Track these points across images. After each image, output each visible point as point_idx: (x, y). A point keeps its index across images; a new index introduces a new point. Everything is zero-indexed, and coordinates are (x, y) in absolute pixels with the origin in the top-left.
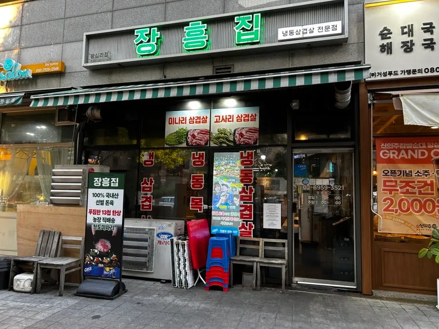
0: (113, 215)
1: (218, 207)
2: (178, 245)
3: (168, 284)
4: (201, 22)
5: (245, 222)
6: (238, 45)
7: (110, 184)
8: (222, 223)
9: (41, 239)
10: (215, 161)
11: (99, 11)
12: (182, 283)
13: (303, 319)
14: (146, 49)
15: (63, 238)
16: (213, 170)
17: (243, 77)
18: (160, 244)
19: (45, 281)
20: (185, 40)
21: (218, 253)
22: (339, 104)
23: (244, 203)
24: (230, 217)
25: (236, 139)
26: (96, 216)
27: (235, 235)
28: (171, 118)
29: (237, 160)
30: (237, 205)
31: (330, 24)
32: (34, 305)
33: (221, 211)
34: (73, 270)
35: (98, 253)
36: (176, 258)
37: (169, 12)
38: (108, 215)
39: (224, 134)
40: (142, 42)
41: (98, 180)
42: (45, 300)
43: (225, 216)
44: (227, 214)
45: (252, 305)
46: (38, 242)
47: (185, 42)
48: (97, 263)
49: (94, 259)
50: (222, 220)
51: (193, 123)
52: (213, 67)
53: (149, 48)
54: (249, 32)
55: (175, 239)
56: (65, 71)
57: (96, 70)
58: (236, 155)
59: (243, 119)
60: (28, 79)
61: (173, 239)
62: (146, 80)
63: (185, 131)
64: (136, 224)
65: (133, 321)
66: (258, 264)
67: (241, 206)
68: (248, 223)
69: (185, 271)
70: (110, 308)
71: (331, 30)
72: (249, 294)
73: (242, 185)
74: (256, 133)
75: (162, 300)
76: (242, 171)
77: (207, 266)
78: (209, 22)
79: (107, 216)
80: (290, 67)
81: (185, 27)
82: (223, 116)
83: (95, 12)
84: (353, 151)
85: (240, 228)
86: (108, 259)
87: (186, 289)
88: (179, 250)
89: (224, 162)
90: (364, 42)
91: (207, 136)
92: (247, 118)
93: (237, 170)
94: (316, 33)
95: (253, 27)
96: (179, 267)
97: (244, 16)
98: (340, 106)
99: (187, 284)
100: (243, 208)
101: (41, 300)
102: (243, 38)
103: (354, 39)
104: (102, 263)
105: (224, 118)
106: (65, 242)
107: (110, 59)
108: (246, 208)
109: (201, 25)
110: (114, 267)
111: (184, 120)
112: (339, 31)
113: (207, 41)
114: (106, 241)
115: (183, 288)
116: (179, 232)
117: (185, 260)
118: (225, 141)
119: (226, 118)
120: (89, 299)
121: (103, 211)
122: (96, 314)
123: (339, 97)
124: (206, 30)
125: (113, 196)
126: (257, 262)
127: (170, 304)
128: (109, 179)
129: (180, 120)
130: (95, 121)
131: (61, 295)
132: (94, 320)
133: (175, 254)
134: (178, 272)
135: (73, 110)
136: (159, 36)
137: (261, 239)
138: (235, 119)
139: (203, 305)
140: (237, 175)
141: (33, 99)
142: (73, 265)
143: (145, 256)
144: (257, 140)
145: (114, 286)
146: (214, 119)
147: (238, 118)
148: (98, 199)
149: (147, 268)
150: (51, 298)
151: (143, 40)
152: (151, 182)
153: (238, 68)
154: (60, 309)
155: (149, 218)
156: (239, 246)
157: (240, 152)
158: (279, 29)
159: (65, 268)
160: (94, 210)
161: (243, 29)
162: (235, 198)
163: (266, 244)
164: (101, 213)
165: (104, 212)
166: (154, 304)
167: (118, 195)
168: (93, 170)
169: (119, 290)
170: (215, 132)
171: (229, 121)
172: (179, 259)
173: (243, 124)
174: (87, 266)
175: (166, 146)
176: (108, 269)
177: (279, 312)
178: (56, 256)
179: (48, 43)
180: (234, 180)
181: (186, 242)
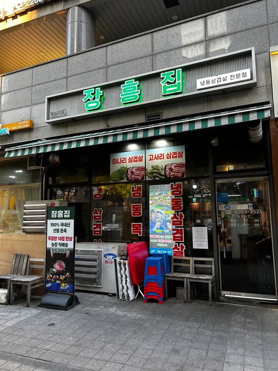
0: (66, 240)
1: (154, 231)
2: (120, 264)
3: (113, 297)
4: (134, 80)
5: (177, 244)
6: (164, 96)
7: (63, 215)
8: (159, 245)
9: (14, 261)
10: (150, 193)
11: (57, 79)
12: (124, 297)
13: (223, 329)
14: (92, 105)
15: (31, 260)
16: (149, 200)
17: (164, 123)
18: (107, 263)
19: (18, 295)
20: (122, 96)
21: (153, 270)
22: (251, 139)
23: (176, 227)
24: (165, 239)
25: (167, 173)
26: (54, 242)
27: (169, 255)
28: (115, 159)
29: (169, 191)
30: (170, 229)
31: (241, 72)
32: (6, 314)
33: (157, 234)
34: (38, 286)
35: (56, 272)
36: (119, 275)
37: (110, 74)
38: (62, 240)
39: (157, 170)
40: (89, 100)
41: (55, 212)
42: (15, 310)
43: (160, 239)
44: (162, 237)
45: (181, 315)
46: (12, 263)
47: (122, 97)
48: (56, 280)
49: (53, 276)
50: (158, 242)
51: (132, 162)
52: (146, 115)
53: (95, 104)
54: (172, 85)
55: (118, 259)
56: (33, 127)
57: (56, 125)
58: (168, 186)
59: (172, 156)
60: (7, 135)
61: (116, 259)
62: (94, 130)
63: (125, 169)
64: (87, 247)
65: (79, 328)
66: (188, 279)
67: (173, 230)
68: (180, 244)
69: (127, 286)
70: (63, 317)
71: (241, 77)
72: (180, 305)
73: (174, 211)
74: (183, 167)
75: (106, 311)
76: (173, 200)
77: (144, 282)
78: (140, 79)
79: (61, 242)
80: (209, 110)
81: (122, 85)
82: (155, 155)
83: (54, 79)
84: (267, 179)
85: (173, 249)
86: (64, 277)
87: (128, 301)
88: (121, 269)
89: (158, 193)
90: (272, 85)
91: (143, 172)
92: (175, 155)
93: (169, 200)
94: (228, 81)
95: (176, 79)
96: (122, 283)
97: (168, 72)
98: (254, 140)
99: (129, 297)
100: (175, 232)
101: (12, 310)
102: (168, 90)
103: (262, 83)
104: (59, 280)
105: (157, 156)
106: (32, 263)
107: (66, 115)
108: (178, 231)
109: (134, 82)
110: (68, 283)
111: (124, 160)
112: (249, 77)
113: (139, 95)
114: (61, 262)
115: (126, 300)
116: (122, 253)
117: (126, 277)
118: (158, 175)
119: (158, 156)
120: (49, 309)
121: (59, 237)
122: (52, 322)
123: (251, 133)
124: (138, 86)
125: (66, 225)
126: (187, 278)
127: (112, 314)
128: (62, 212)
129: (121, 160)
130: (57, 165)
131: (28, 306)
132: (50, 327)
133: (118, 271)
134: (121, 287)
135: (39, 157)
136: (102, 94)
137: (192, 258)
138: (165, 157)
139: (139, 315)
140: (169, 204)
141: (7, 151)
142: (37, 281)
143: (95, 273)
144: (184, 173)
145: (68, 299)
146: (148, 158)
147: (168, 156)
148: (55, 228)
149: (97, 284)
150: (20, 309)
151: (90, 99)
152: (101, 212)
153: (166, 115)
154: (25, 318)
155: (100, 241)
156: (173, 264)
157: (171, 184)
158: (197, 80)
159: (31, 284)
160: (52, 237)
161: (168, 83)
162: (168, 223)
163: (196, 262)
164: (58, 239)
165: (60, 239)
166: (99, 314)
167: (70, 224)
168: (54, 204)
169: (73, 302)
170: (149, 168)
171: (160, 159)
172: (122, 276)
173: (172, 161)
174: (48, 282)
175: (111, 182)
176: (63, 285)
177: (204, 322)
178: (25, 274)
179: (20, 106)
180: (167, 208)
181: (126, 262)
